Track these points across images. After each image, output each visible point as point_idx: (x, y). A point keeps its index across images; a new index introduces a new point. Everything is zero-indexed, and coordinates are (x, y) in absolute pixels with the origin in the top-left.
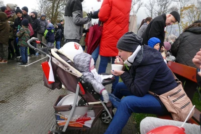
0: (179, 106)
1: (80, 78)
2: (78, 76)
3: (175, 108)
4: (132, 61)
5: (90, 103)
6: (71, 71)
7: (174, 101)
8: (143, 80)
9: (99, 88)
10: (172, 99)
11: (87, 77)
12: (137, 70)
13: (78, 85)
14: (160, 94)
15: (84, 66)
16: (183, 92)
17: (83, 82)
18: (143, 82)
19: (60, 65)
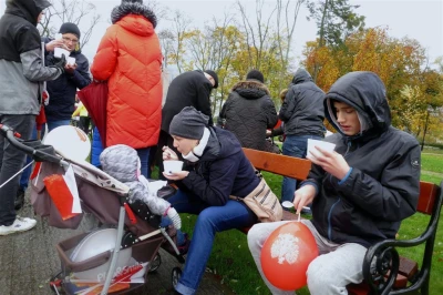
0: (269, 207)
1: (127, 195)
2: (123, 192)
3: (265, 210)
4: (200, 154)
5: (142, 238)
6: (113, 186)
7: (262, 202)
8: (225, 180)
9: (161, 208)
10: (259, 199)
11: (136, 191)
12: (214, 166)
13: (122, 210)
14: (244, 197)
15: (130, 169)
16: (267, 188)
17: (131, 202)
18: (225, 183)
19: (91, 178)
